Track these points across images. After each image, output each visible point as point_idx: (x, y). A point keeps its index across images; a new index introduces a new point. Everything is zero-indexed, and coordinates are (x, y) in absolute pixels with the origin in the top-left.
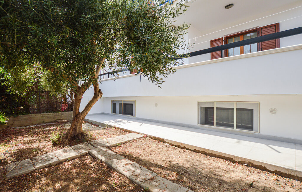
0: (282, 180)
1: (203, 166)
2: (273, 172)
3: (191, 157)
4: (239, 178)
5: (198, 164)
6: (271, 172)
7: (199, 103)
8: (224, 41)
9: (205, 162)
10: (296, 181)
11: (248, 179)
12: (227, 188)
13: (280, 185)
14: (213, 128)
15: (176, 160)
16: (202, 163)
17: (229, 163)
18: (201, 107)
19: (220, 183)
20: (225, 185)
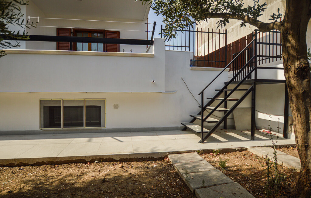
0: (125, 165)
1: (51, 180)
2: (119, 161)
3: (31, 174)
4: (92, 178)
5: (43, 180)
6: (117, 161)
7: (42, 101)
8: (72, 34)
9: (54, 174)
10: (134, 162)
11: (100, 175)
12: (81, 196)
13: (125, 170)
14: (60, 130)
15: (5, 188)
16: (49, 177)
17: (80, 165)
18: (44, 107)
19: (73, 193)
20: (79, 193)
